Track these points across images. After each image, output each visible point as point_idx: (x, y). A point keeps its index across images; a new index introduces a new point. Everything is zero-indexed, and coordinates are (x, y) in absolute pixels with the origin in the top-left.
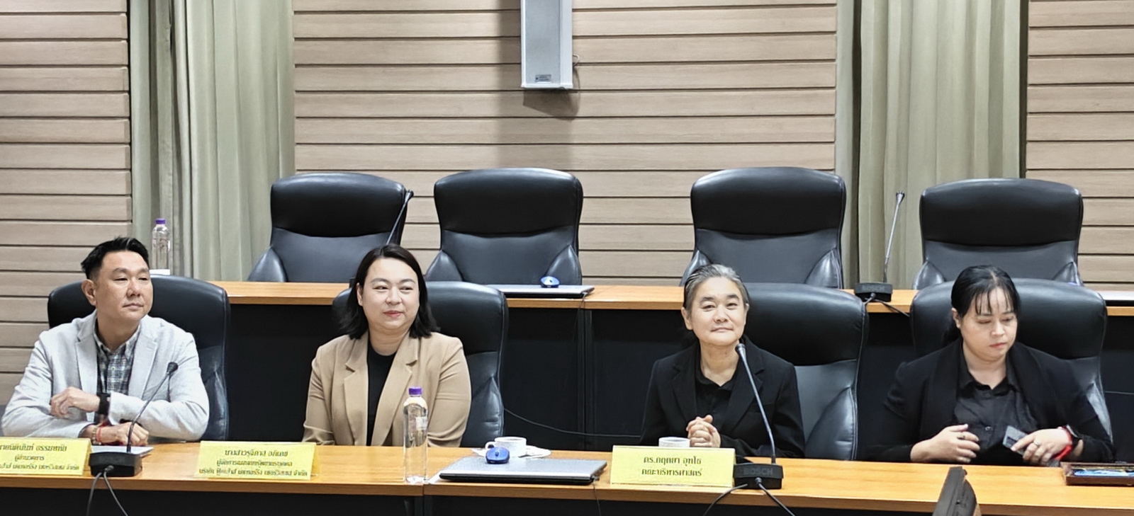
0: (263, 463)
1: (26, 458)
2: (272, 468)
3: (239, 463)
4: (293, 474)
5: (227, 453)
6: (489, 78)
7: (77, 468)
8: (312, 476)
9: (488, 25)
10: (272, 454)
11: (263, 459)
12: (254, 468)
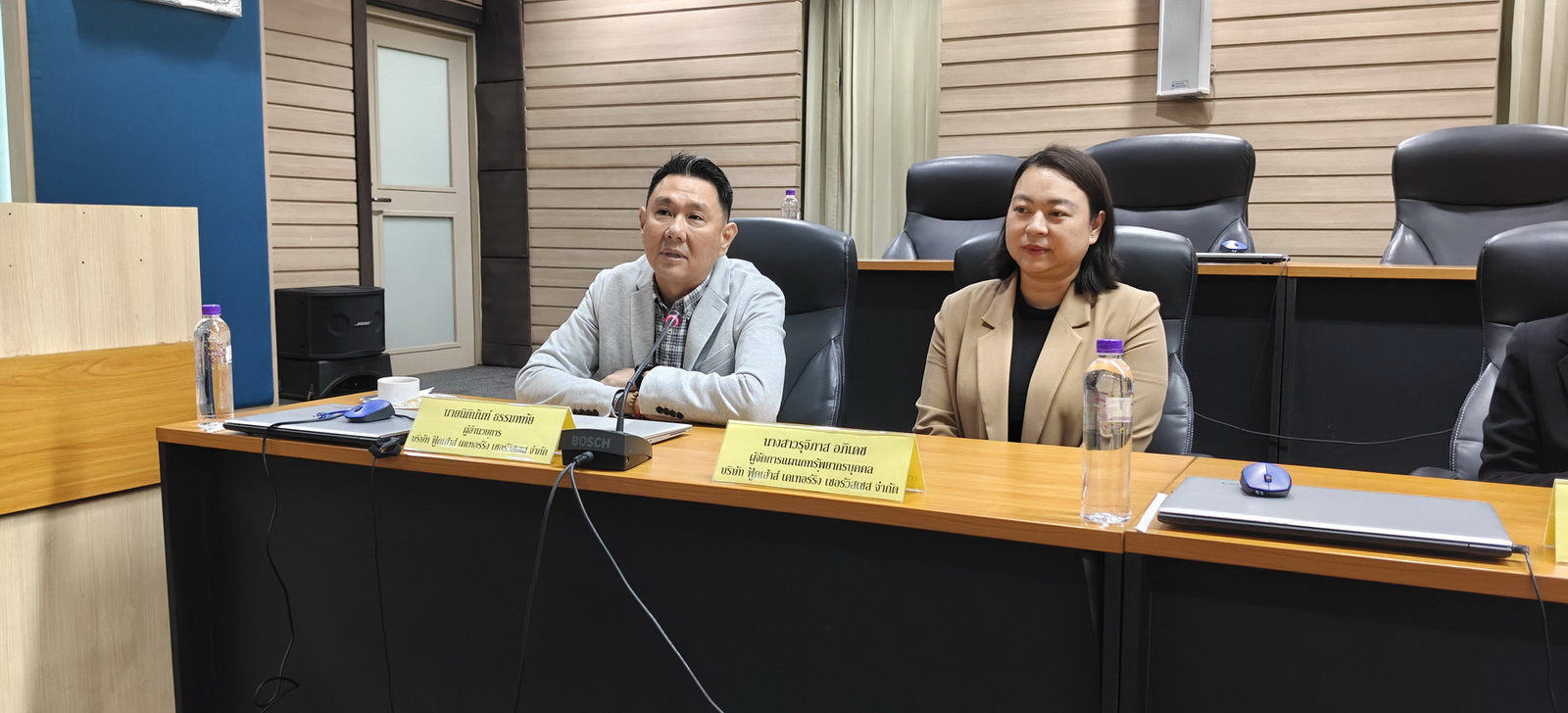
0: (823, 465)
1: (478, 431)
2: (838, 475)
3: (784, 461)
4: (873, 487)
5: (767, 442)
6: (1123, 91)
7: (544, 452)
8: (907, 492)
9: (1125, 40)
10: (839, 449)
11: (825, 457)
12: (808, 471)
